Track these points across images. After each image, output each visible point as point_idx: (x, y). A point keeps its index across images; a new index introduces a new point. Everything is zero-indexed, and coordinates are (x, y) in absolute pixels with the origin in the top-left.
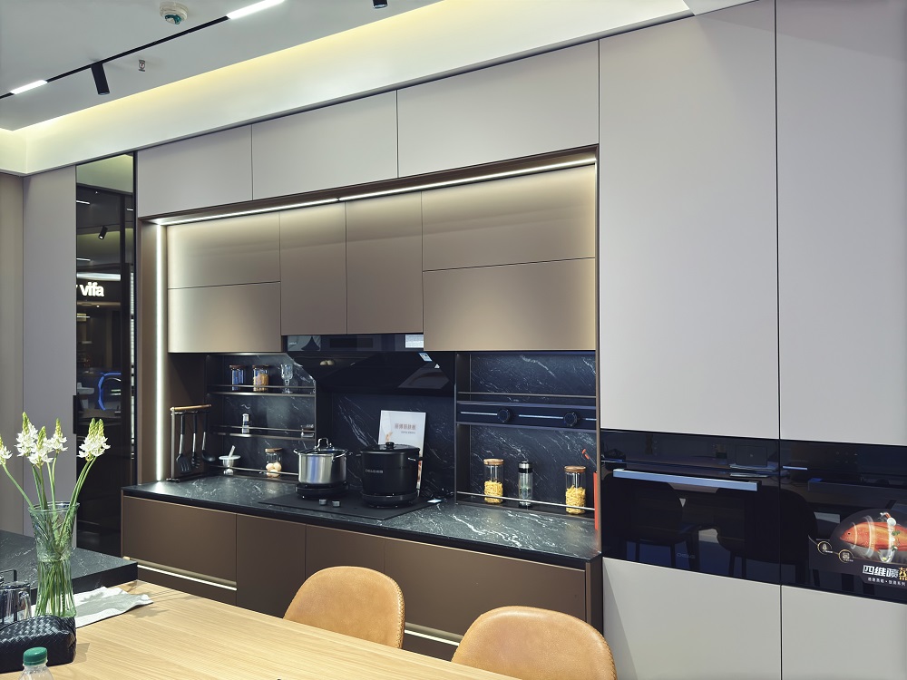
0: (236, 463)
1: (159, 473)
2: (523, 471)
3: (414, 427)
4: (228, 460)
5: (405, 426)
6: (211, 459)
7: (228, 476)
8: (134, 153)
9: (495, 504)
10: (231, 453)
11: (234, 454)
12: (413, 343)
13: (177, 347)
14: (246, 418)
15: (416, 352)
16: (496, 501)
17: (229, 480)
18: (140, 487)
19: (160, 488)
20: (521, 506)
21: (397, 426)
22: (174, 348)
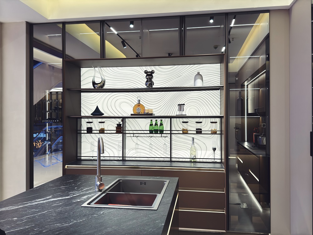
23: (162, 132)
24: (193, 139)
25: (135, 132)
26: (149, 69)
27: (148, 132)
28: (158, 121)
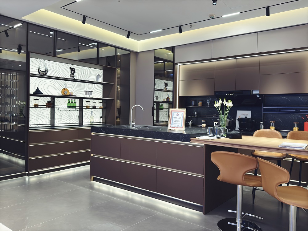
3: (248, 114)
4: (190, 123)
5: (245, 114)
8: (173, 47)
12: (255, 92)
14: (196, 113)
15: (256, 94)
21: (242, 114)
22: (180, 95)
23: (75, 107)
24: (92, 112)
25: (60, 107)
26: (72, 66)
27: (67, 107)
28: (73, 100)
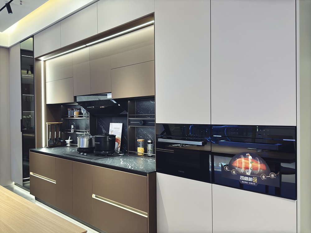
0: (71, 142)
1: (44, 145)
2: (149, 143)
3: (119, 129)
4: (68, 141)
5: (117, 128)
6: (62, 141)
7: (68, 147)
8: (32, 36)
9: (141, 155)
10: (69, 139)
11: (70, 139)
12: (109, 96)
13: (49, 102)
14: (72, 127)
15: (111, 100)
16: (141, 154)
17: (68, 148)
18: (36, 149)
19: (44, 150)
20: (148, 156)
21: (114, 128)
22: (48, 103)
